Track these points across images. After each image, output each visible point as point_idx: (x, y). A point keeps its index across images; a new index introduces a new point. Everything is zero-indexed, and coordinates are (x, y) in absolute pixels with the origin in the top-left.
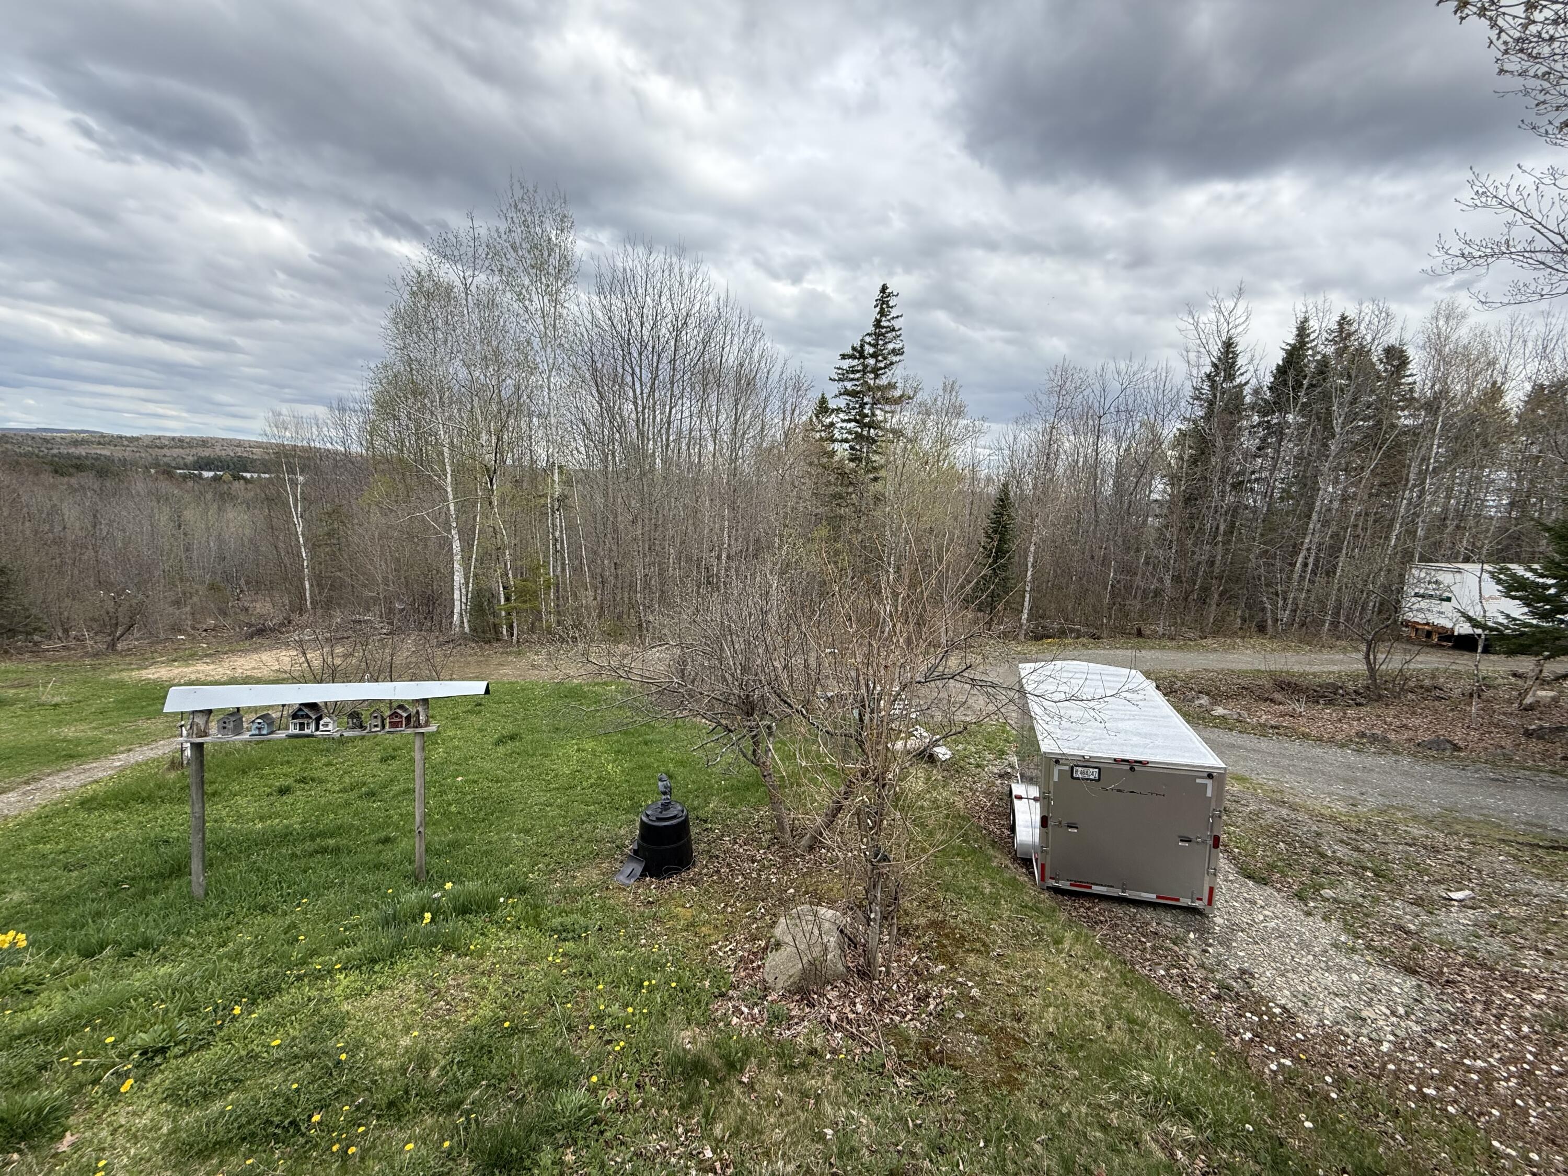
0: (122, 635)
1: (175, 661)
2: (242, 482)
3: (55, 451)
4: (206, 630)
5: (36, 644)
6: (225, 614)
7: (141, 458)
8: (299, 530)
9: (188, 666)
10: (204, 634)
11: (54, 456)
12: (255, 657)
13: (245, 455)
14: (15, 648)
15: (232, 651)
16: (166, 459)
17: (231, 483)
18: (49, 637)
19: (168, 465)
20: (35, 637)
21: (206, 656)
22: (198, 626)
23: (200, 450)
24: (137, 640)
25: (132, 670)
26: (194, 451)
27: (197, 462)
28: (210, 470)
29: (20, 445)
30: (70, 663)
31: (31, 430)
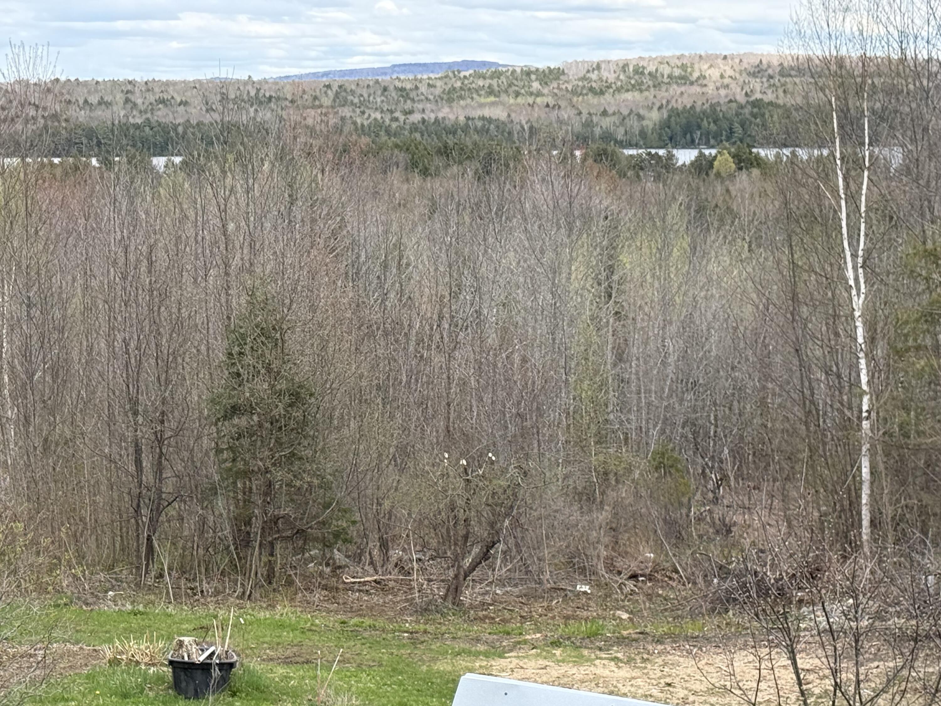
0: (473, 568)
1: (556, 644)
2: (756, 172)
3: (416, 117)
4: (634, 577)
5: (337, 569)
6: (679, 537)
7: (561, 122)
8: (858, 303)
9: (580, 661)
10: (631, 584)
11: (414, 128)
12: (720, 660)
13: (769, 97)
14: (304, 577)
15: (674, 638)
16: (606, 122)
17: (732, 176)
18: (357, 558)
19: (607, 137)
20: (338, 555)
21: (621, 641)
22: (619, 563)
23: (675, 89)
24: (501, 583)
25: (477, 654)
26: (663, 95)
27: (666, 124)
28: (691, 144)
29: (364, 105)
30: (380, 623)
31: (383, 71)
